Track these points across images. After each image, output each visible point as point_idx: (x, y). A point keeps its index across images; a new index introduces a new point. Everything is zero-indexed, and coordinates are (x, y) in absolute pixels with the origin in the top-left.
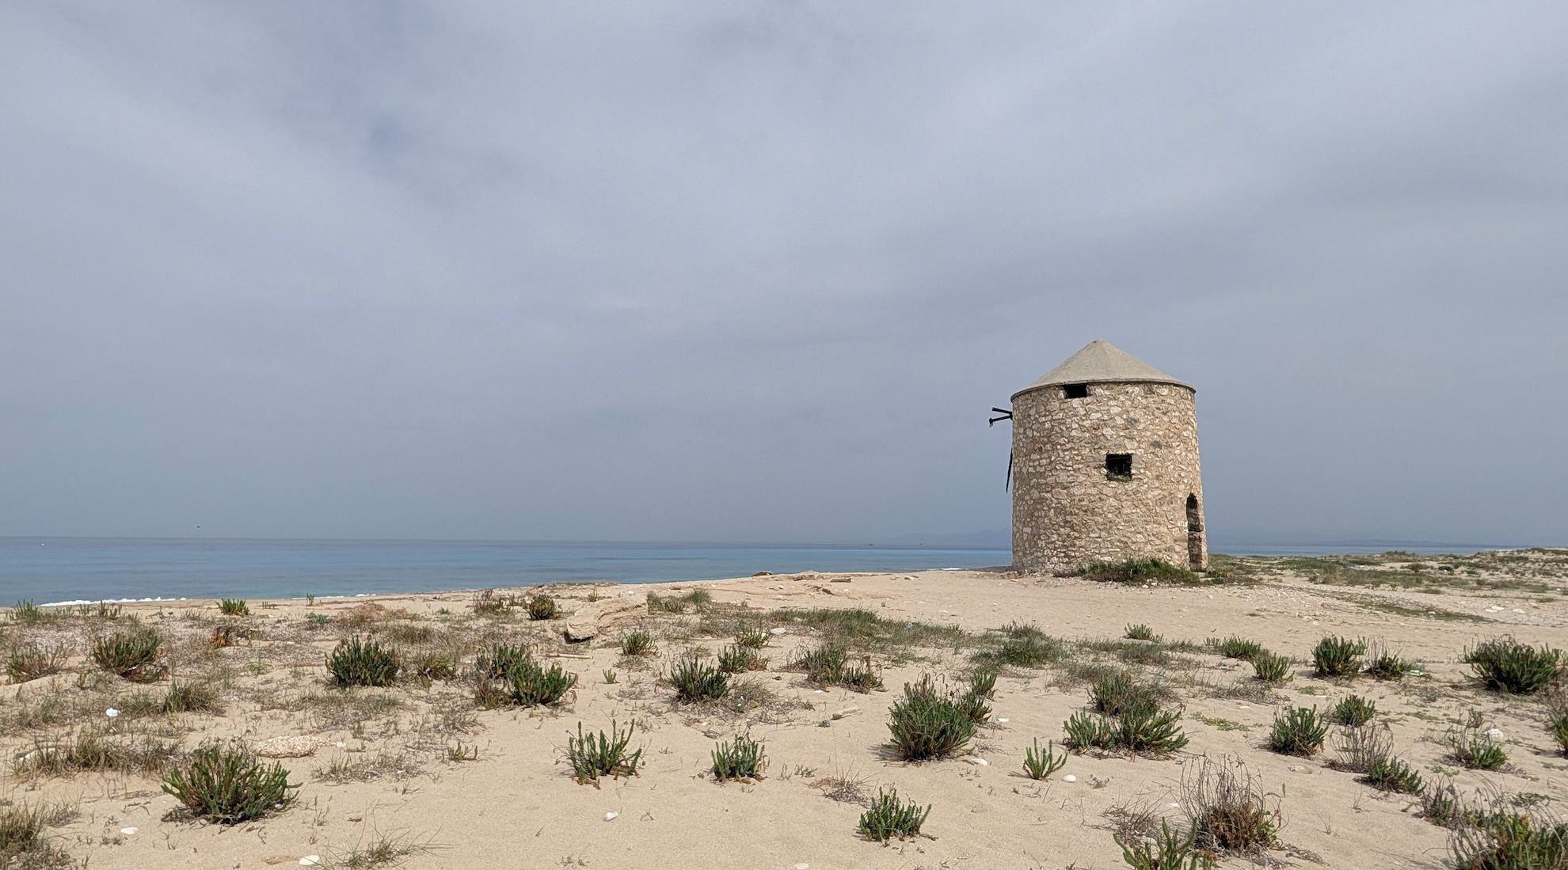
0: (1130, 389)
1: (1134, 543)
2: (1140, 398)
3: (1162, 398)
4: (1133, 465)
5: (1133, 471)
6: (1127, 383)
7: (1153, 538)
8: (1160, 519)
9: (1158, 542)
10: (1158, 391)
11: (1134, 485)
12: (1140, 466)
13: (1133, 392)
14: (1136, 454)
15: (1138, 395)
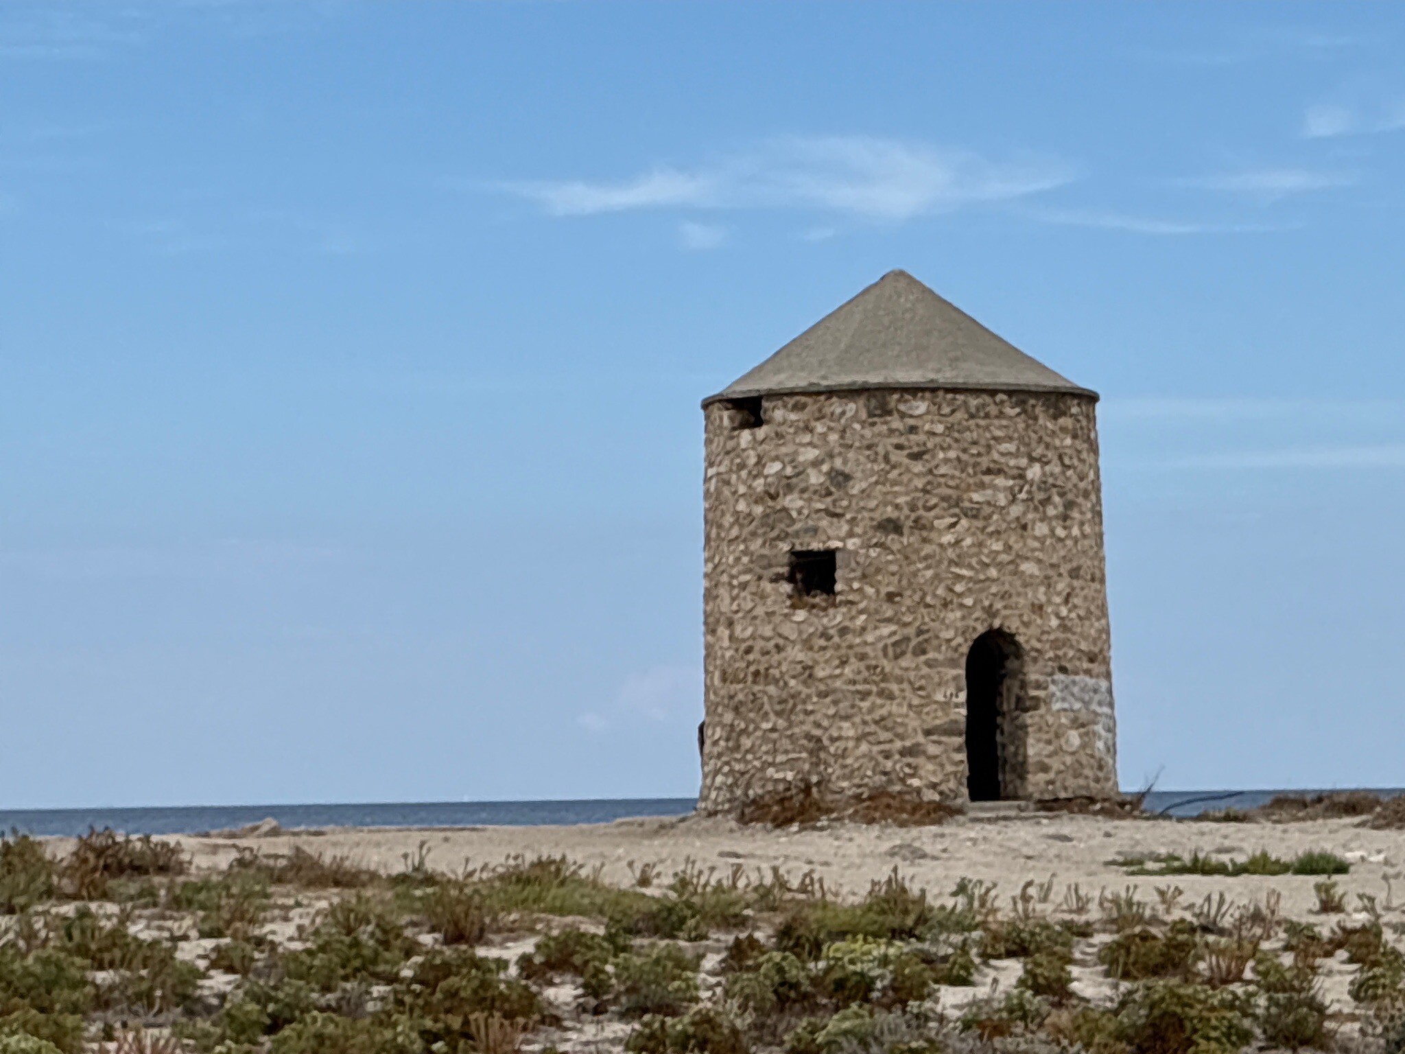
0: (836, 406)
1: (833, 740)
2: (857, 426)
3: (911, 422)
4: (839, 574)
5: (838, 587)
6: (831, 393)
7: (873, 728)
8: (894, 687)
9: (884, 735)
10: (902, 407)
11: (837, 617)
12: (852, 575)
13: (843, 413)
14: (844, 549)
15: (855, 418)
